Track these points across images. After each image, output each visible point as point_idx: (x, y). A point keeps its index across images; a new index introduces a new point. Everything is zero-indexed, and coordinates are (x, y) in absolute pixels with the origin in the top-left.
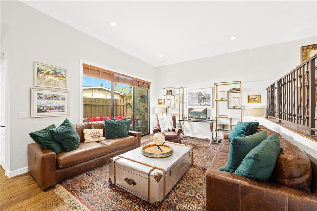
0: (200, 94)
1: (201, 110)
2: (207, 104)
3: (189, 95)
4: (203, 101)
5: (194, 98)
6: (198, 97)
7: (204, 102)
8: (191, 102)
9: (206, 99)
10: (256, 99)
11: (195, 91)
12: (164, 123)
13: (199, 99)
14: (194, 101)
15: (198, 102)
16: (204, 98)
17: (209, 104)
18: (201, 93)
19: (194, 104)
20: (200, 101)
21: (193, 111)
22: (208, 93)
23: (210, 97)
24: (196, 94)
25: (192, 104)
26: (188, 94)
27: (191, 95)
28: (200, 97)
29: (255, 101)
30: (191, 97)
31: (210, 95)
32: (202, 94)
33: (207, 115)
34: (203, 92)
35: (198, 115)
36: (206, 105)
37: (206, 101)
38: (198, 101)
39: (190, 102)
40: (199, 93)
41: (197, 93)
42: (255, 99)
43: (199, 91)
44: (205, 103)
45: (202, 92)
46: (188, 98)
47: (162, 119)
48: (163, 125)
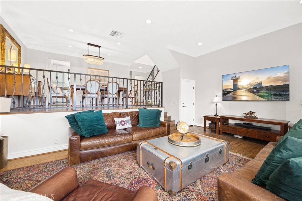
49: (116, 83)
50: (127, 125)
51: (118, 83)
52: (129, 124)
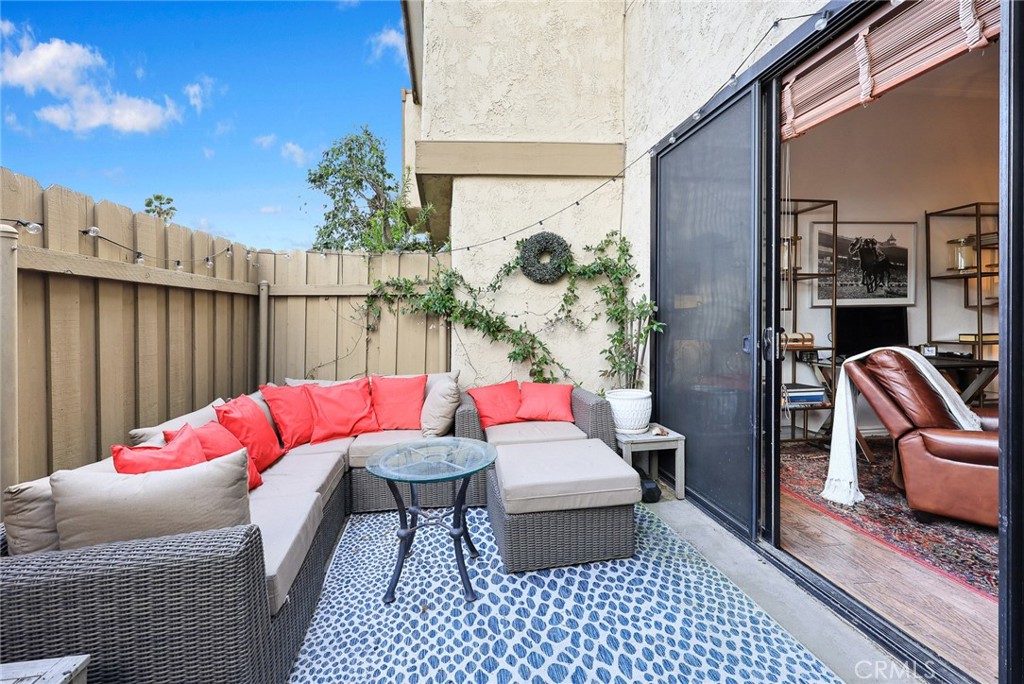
2: (895, 290)
3: (824, 249)
5: (845, 262)
11: (851, 233)
14: (844, 275)
17: (902, 291)
19: (845, 289)
23: (906, 261)
26: (820, 243)
27: (831, 250)
30: (832, 259)
31: (905, 251)
36: (890, 294)
43: (865, 233)
44: (886, 287)
46: (817, 261)
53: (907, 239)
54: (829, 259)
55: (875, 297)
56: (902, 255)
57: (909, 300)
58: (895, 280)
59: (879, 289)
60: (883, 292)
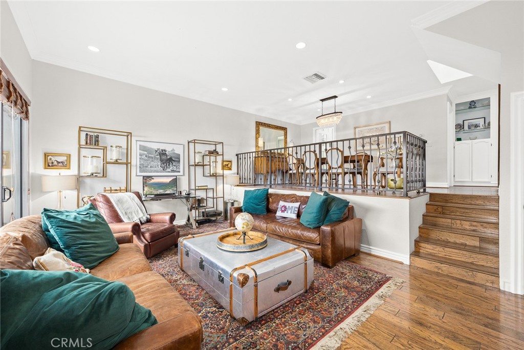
0: (162, 153)
1: (168, 180)
2: (175, 169)
3: (142, 152)
4: (168, 164)
5: (152, 158)
6: (160, 157)
7: (171, 165)
8: (145, 164)
9: (174, 161)
10: (229, 166)
11: (155, 146)
12: (128, 209)
13: (161, 160)
14: (152, 163)
15: (159, 166)
16: (170, 160)
17: (178, 170)
18: (165, 151)
19: (152, 169)
20: (164, 164)
21: (153, 181)
22: (176, 152)
23: (179, 159)
24: (157, 151)
25: (147, 168)
26: (140, 149)
27: (146, 153)
28: (164, 157)
29: (228, 167)
30: (146, 156)
31: (179, 155)
32: (167, 152)
33: (177, 188)
34: (169, 149)
35: (162, 189)
36: (173, 171)
37: (174, 164)
38: (159, 164)
39: (143, 164)
40: (163, 151)
41: (158, 149)
42: (227, 165)
43: (162, 147)
44: (171, 168)
45: (167, 149)
46: (138, 157)
47: (120, 201)
48: (126, 213)
49: (337, 149)
50: (287, 213)
51: (341, 148)
52: (291, 213)
53: (179, 150)
54: (144, 156)
55: (166, 172)
56: (178, 157)
57: (181, 173)
58: (175, 166)
59: (168, 169)
60: (170, 170)
